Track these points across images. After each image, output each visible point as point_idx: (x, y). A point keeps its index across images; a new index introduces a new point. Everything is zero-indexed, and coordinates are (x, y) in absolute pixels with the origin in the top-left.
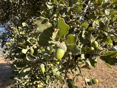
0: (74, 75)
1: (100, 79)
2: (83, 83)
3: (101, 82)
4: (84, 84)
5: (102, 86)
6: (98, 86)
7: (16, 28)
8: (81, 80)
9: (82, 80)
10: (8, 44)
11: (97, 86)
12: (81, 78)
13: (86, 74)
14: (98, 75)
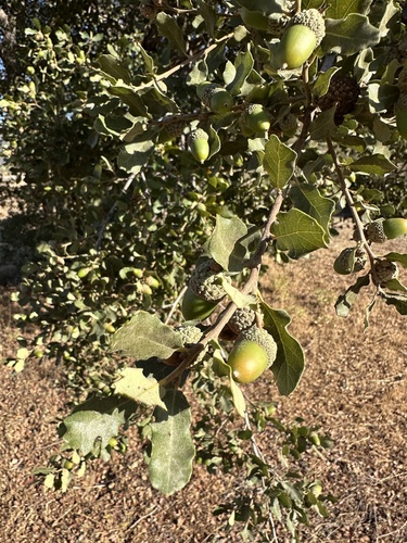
0: (272, 299)
1: (392, 330)
2: (312, 338)
3: (393, 344)
4: (312, 342)
5: (397, 359)
6: (378, 356)
7: (47, 35)
8: (304, 324)
9: (308, 322)
10: (8, 108)
11: (373, 357)
12: (305, 315)
13: (329, 300)
14: (384, 312)
